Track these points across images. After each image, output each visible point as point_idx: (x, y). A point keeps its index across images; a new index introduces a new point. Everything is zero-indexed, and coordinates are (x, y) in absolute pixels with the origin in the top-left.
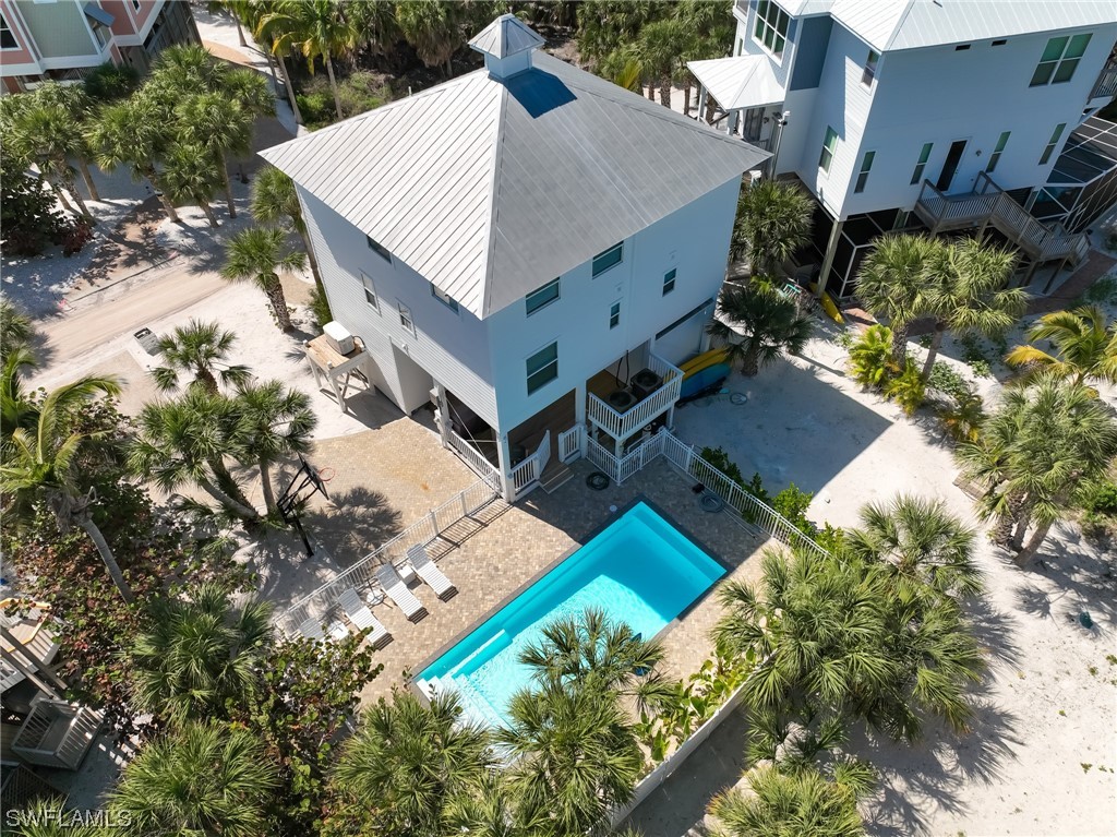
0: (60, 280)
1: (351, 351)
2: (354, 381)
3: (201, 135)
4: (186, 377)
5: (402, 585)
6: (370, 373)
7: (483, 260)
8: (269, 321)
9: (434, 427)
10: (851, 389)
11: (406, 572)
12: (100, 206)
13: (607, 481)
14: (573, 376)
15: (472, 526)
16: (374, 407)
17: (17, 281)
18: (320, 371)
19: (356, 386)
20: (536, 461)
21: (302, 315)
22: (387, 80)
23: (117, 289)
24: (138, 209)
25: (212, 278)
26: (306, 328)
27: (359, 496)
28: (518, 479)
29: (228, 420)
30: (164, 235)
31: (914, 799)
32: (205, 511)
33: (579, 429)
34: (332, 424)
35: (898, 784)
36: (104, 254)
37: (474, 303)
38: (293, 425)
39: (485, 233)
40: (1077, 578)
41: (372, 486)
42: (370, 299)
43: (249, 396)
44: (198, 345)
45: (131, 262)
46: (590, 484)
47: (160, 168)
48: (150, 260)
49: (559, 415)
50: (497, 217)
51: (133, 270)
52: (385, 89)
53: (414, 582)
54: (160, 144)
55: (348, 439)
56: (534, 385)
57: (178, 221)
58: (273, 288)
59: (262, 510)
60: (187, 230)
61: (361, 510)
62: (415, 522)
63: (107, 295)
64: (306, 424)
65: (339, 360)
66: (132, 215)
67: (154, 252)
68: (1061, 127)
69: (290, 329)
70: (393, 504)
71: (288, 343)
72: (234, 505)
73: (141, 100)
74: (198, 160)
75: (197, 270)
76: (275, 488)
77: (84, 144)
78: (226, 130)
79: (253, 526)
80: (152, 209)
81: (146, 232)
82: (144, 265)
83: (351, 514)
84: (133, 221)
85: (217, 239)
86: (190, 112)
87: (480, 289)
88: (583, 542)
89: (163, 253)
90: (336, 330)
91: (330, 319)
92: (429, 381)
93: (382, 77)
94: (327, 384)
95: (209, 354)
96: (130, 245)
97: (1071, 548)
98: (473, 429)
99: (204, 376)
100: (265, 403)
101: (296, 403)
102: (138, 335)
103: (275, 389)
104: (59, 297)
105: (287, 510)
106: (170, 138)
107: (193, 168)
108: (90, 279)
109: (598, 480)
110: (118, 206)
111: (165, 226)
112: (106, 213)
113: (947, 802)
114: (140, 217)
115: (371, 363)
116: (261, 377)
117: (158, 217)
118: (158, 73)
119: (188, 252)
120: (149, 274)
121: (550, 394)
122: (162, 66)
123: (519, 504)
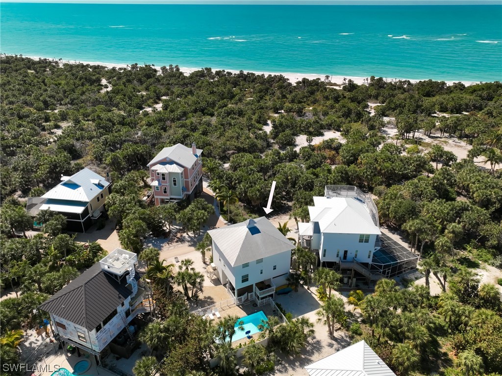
0: (163, 243)
1: (215, 269)
2: (214, 276)
3: (198, 219)
4: (184, 268)
5: (212, 314)
6: (217, 275)
7: (236, 258)
8: (201, 260)
9: (226, 287)
10: (317, 299)
11: (213, 312)
12: (173, 228)
13: (257, 305)
14: (252, 281)
15: (228, 308)
16: (217, 282)
17: (155, 242)
18: (208, 272)
19: (214, 277)
20: (243, 297)
21: (208, 260)
22: (244, 205)
23: (172, 247)
24: (180, 229)
25: (193, 248)
26: (208, 263)
27: (209, 298)
28: (240, 300)
29: (190, 276)
30: (185, 237)
31: (288, 368)
32: (181, 293)
33: (253, 293)
34: (207, 283)
35: (287, 365)
36: (172, 239)
37: (232, 265)
38: (201, 280)
39: (237, 253)
40: (343, 344)
41: (212, 297)
42: (220, 260)
43: (194, 273)
44: (188, 262)
45: (177, 242)
46: (253, 305)
47: (188, 224)
48: (181, 242)
49: (249, 289)
50: (240, 251)
51: (177, 244)
52: (243, 207)
53: (214, 315)
54: (190, 219)
55: (210, 287)
56: (243, 281)
57: (188, 234)
58: (203, 253)
59: (190, 296)
60: (189, 237)
61: (209, 300)
62: (217, 304)
63: (170, 248)
64: (203, 280)
65: (212, 271)
66: (179, 231)
67: (182, 240)
68: (370, 252)
69: (205, 263)
70: (215, 301)
71: (204, 265)
72: (186, 294)
73: (187, 210)
74: (196, 224)
75: (190, 246)
76: (194, 292)
77: (175, 217)
78: (203, 219)
79: (189, 299)
80: (183, 231)
81: (181, 235)
82: (180, 243)
83: (207, 301)
84: (179, 232)
85: (195, 240)
86: (197, 214)
87: (234, 263)
88: (248, 315)
89: (184, 241)
90: (213, 265)
91: (213, 262)
92: (227, 278)
93: (243, 204)
94: (209, 275)
95: (189, 265)
96: (178, 238)
97: (345, 338)
98: (233, 289)
99: (187, 268)
100: (197, 275)
101: (202, 276)
102: (175, 258)
103: (199, 273)
104: (162, 247)
105: (195, 296)
106: (192, 218)
107: (194, 226)
108: (168, 244)
109: (255, 305)
110: (176, 228)
111: (185, 235)
112: (174, 229)
113: (294, 369)
114: (181, 232)
115: (218, 273)
116: (197, 271)
117: (184, 233)
118: (193, 203)
119: (188, 241)
120: (180, 245)
121: (246, 284)
122: (194, 202)
123: (238, 306)
